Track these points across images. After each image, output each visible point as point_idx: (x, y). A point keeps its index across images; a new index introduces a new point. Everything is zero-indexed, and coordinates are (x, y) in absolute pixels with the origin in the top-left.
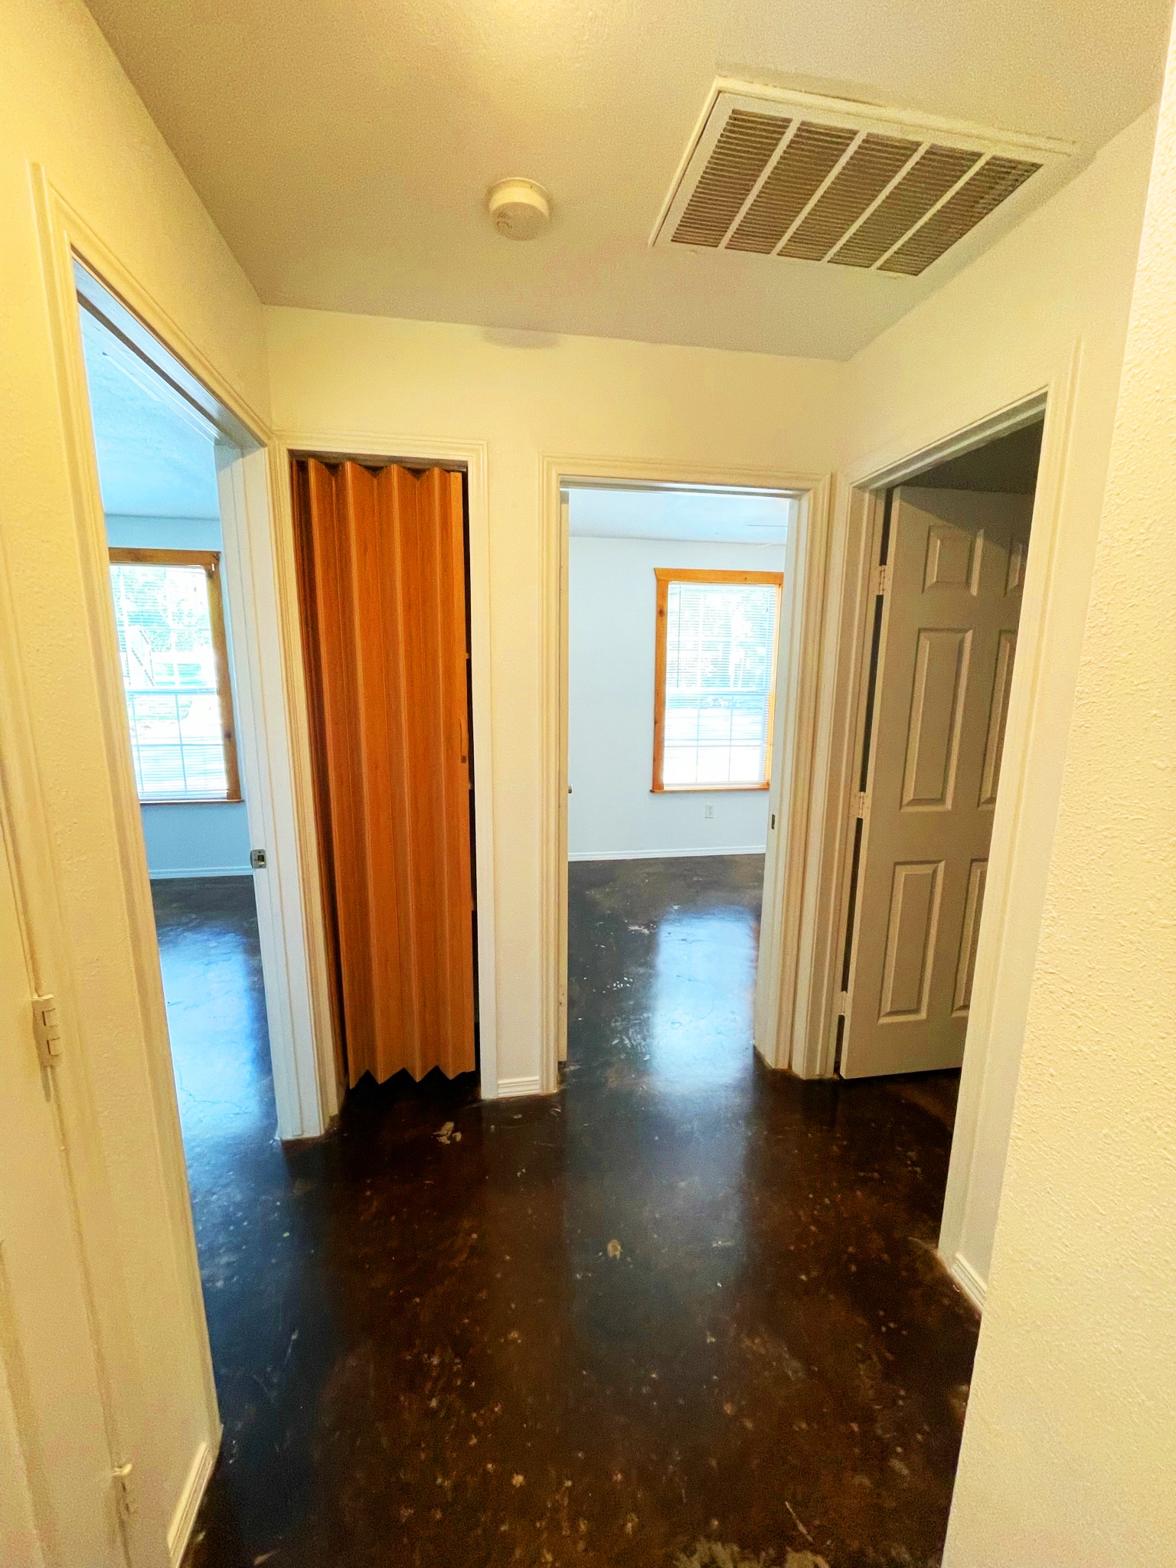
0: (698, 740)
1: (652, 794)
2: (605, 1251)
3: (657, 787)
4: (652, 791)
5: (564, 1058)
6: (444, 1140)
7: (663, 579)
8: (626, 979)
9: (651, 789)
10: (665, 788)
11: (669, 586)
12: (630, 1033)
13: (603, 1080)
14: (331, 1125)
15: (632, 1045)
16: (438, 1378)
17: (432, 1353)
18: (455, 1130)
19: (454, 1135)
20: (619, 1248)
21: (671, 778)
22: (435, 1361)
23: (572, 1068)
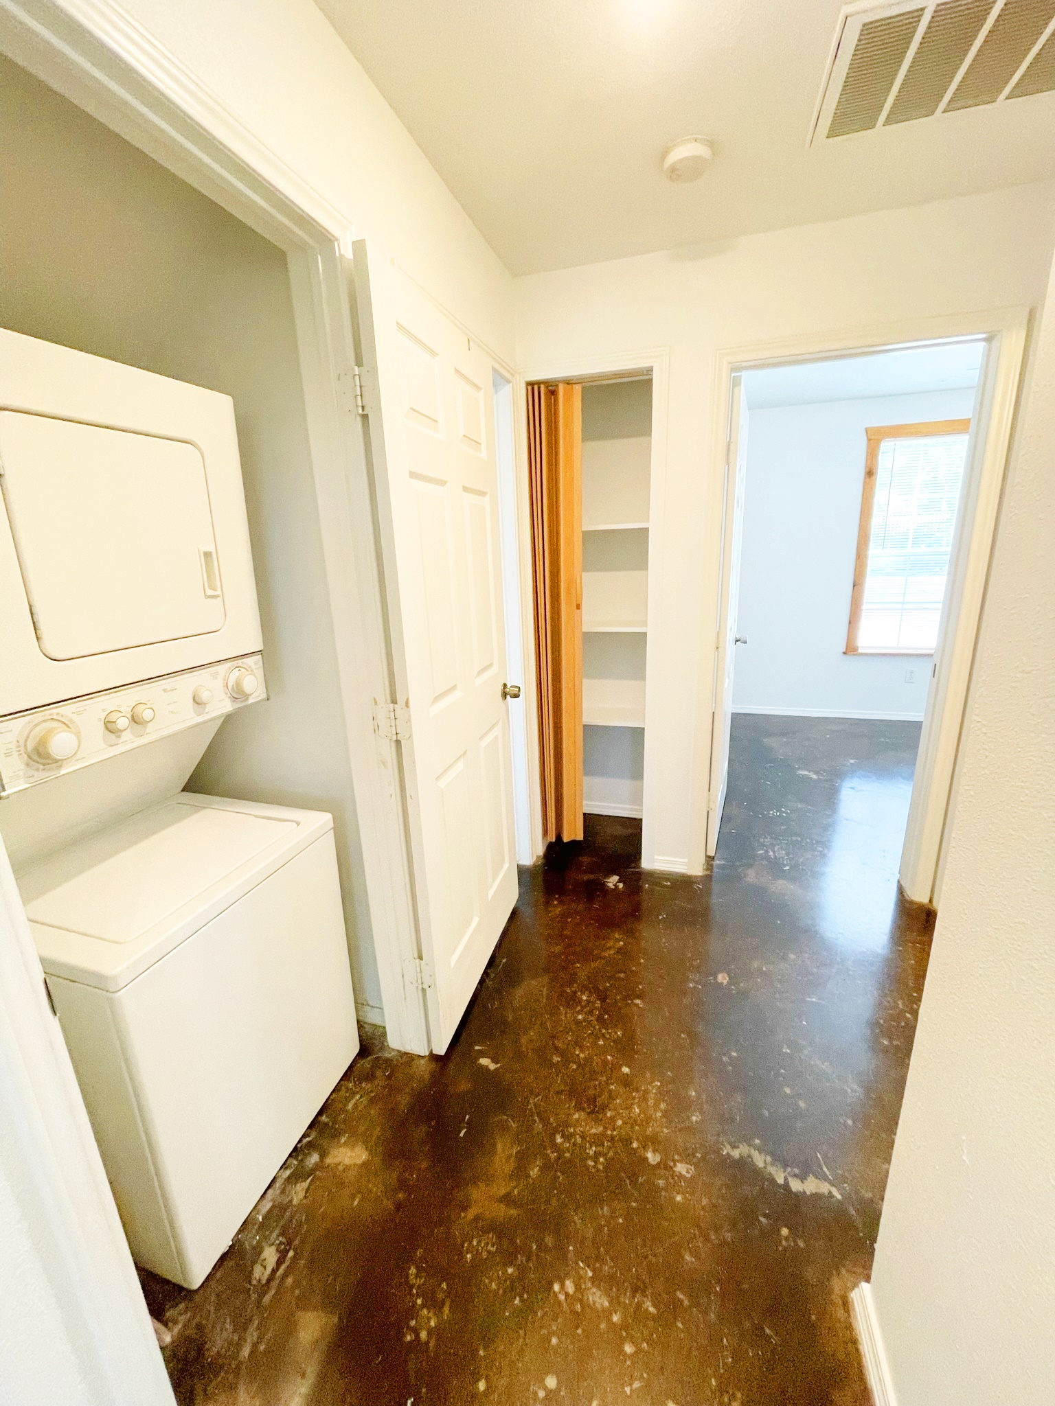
0: (903, 603)
1: (845, 656)
2: (715, 978)
3: (850, 650)
4: (844, 653)
5: (712, 853)
6: (611, 885)
7: (874, 438)
8: (783, 810)
9: (844, 650)
10: (860, 651)
11: (882, 445)
12: (776, 849)
13: (743, 875)
14: (537, 861)
15: (776, 857)
16: (585, 1007)
17: (583, 993)
18: (619, 881)
19: (618, 884)
20: (727, 979)
21: (866, 640)
22: (584, 998)
23: (718, 862)
